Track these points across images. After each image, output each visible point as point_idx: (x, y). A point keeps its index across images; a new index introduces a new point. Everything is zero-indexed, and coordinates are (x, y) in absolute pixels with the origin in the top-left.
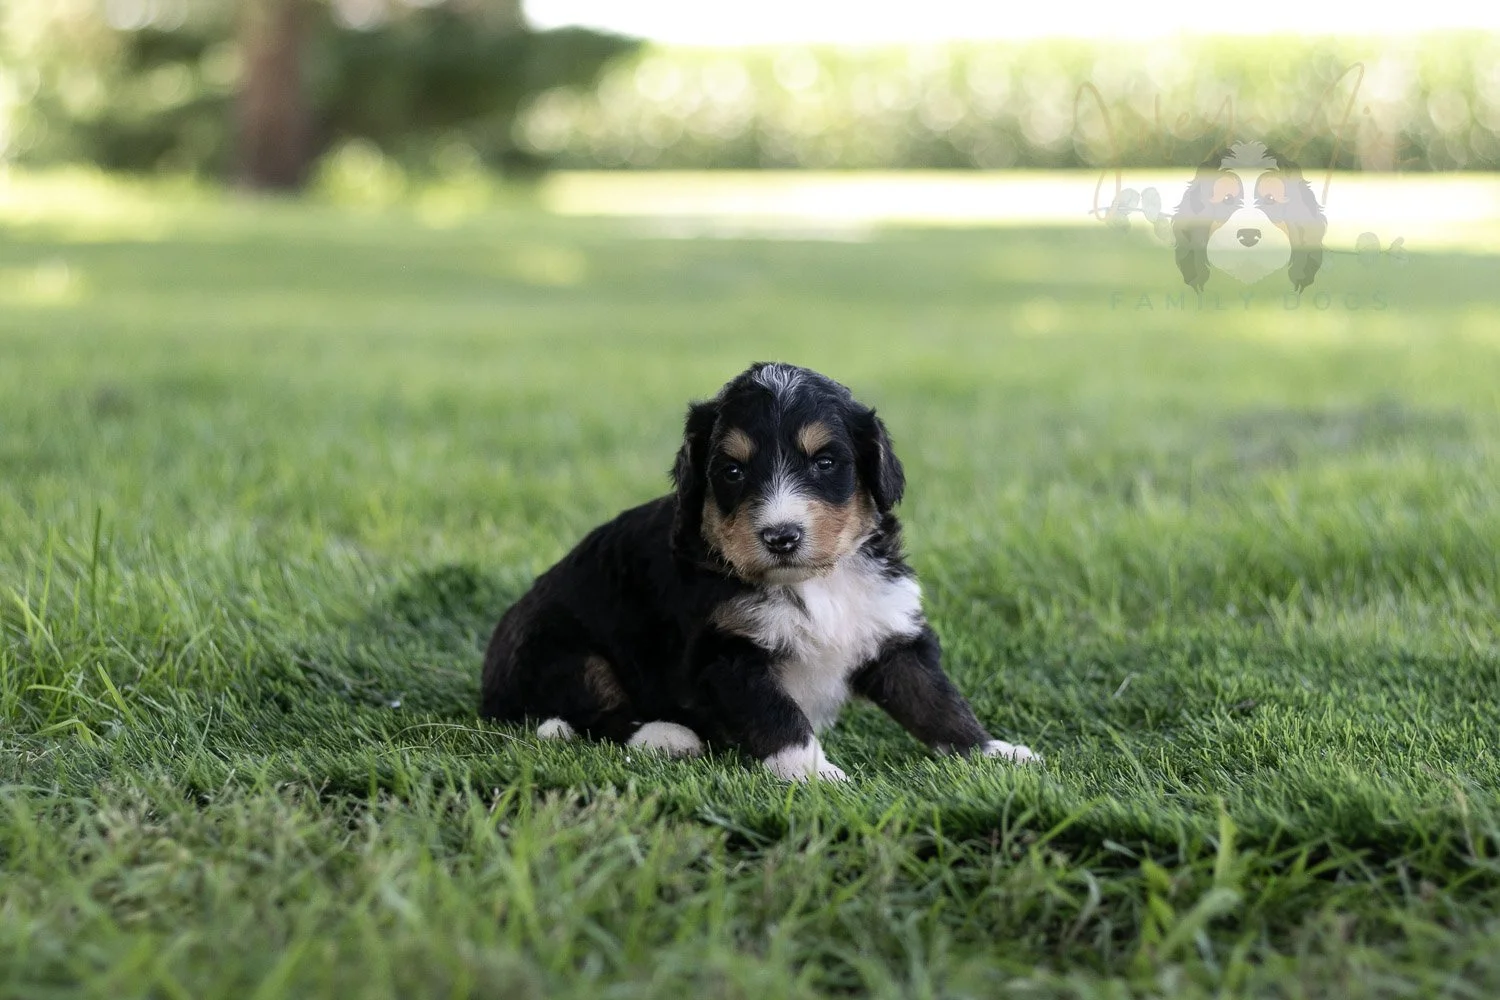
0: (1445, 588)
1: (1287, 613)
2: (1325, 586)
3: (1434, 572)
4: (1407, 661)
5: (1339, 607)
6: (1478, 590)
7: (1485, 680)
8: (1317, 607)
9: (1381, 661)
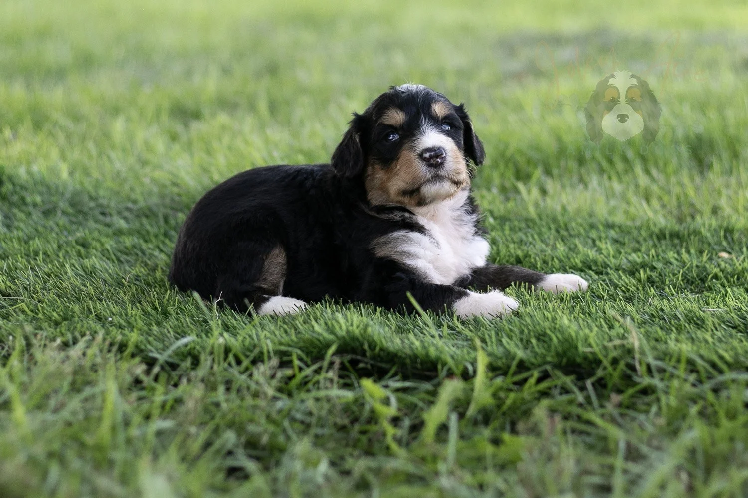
0: (633, 170)
1: (529, 192)
2: (555, 172)
3: (625, 160)
4: (610, 226)
5: (563, 187)
6: (654, 172)
7: (659, 238)
8: (550, 185)
9: (593, 226)
